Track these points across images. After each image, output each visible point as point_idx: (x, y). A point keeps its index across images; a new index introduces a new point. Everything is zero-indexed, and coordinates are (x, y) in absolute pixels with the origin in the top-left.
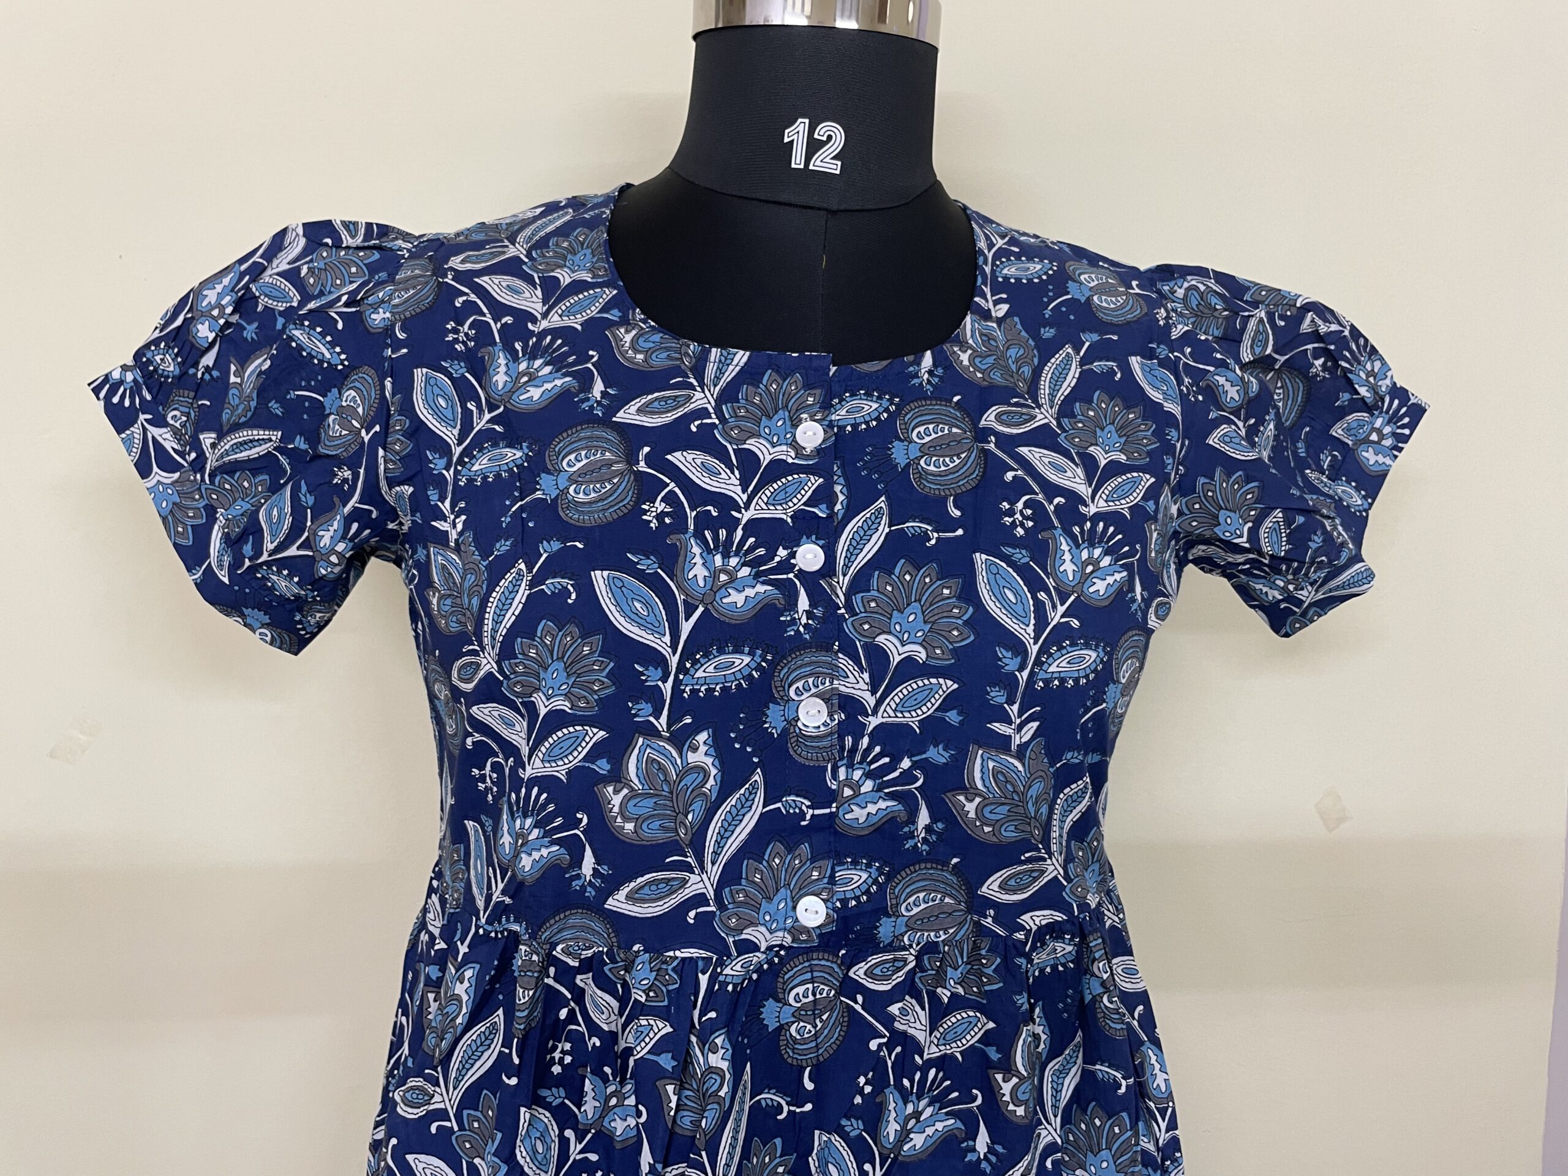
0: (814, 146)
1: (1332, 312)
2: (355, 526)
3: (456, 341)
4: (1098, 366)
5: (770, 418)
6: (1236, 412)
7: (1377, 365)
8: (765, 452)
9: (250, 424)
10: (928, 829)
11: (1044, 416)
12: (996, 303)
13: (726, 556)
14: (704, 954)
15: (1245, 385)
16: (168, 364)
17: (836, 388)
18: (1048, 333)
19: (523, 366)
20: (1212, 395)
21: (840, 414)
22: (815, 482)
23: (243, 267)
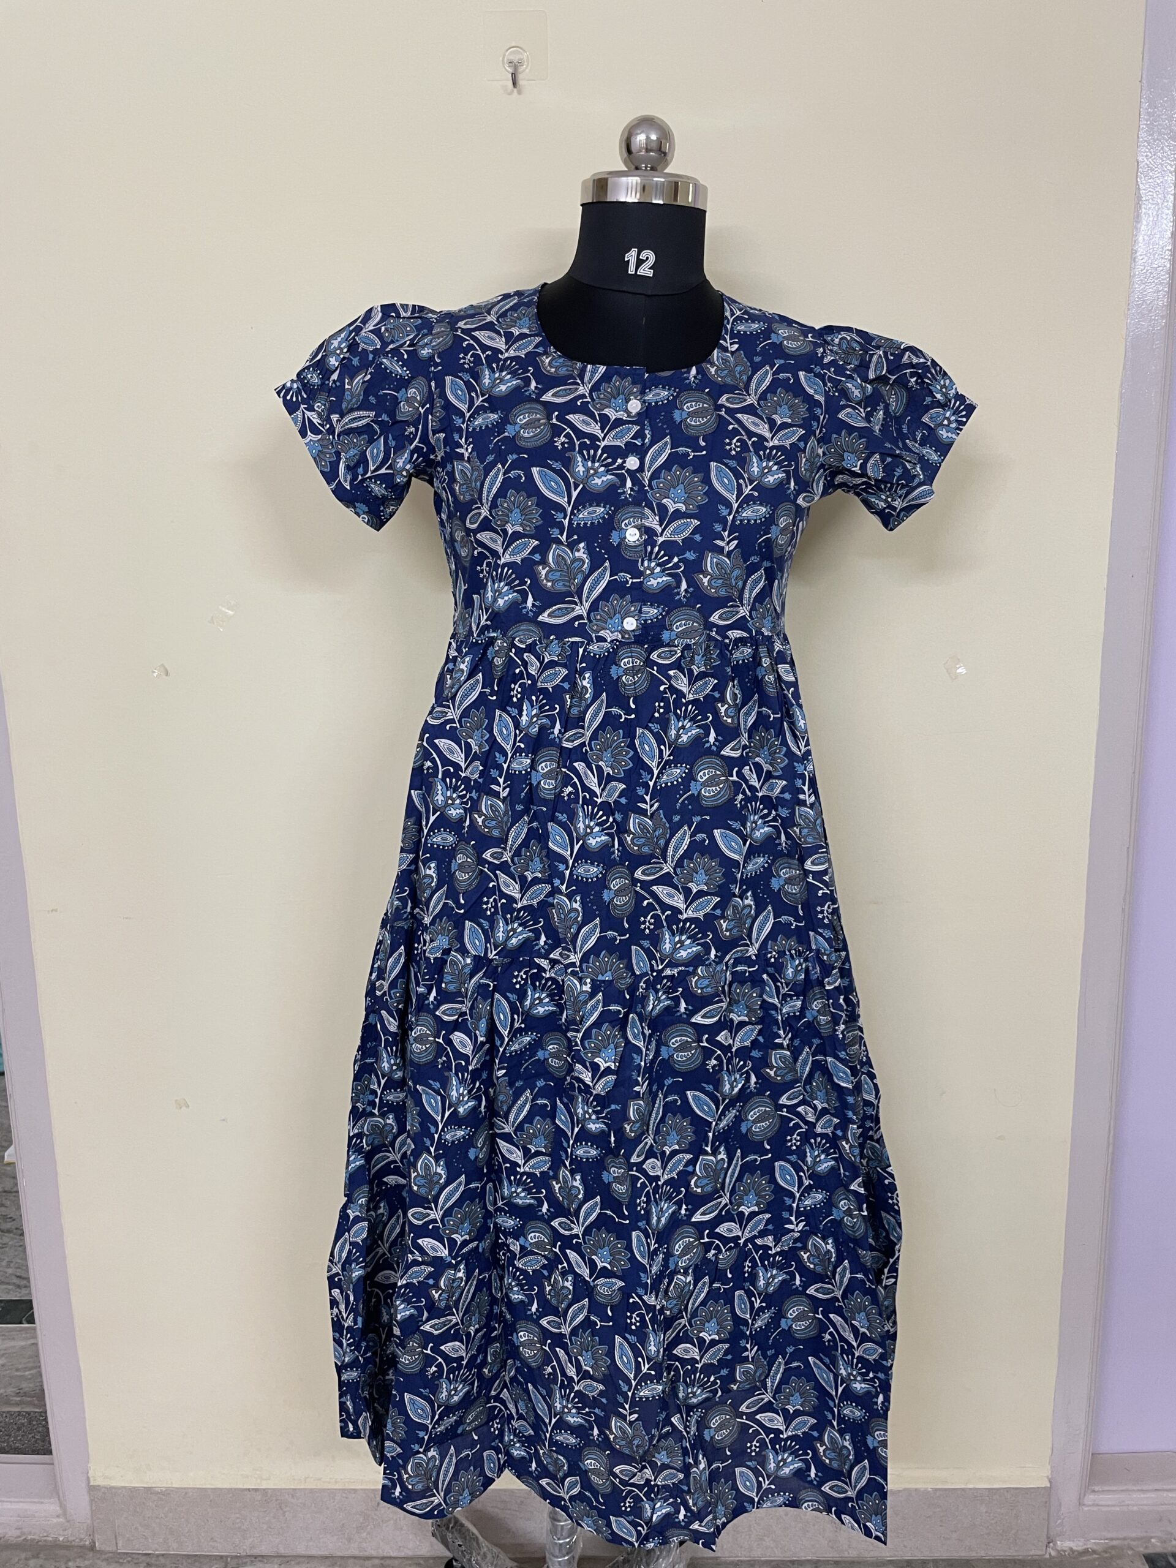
0: (640, 262)
1: (921, 352)
2: (416, 455)
3: (465, 363)
4: (781, 376)
5: (615, 399)
6: (859, 404)
7: (948, 382)
8: (612, 415)
9: (359, 409)
10: (686, 591)
11: (751, 400)
12: (731, 344)
13: (593, 462)
14: (581, 640)
15: (863, 389)
16: (315, 379)
17: (648, 384)
18: (757, 359)
19: (497, 375)
20: (845, 393)
21: (649, 397)
22: (636, 428)
23: (351, 328)
